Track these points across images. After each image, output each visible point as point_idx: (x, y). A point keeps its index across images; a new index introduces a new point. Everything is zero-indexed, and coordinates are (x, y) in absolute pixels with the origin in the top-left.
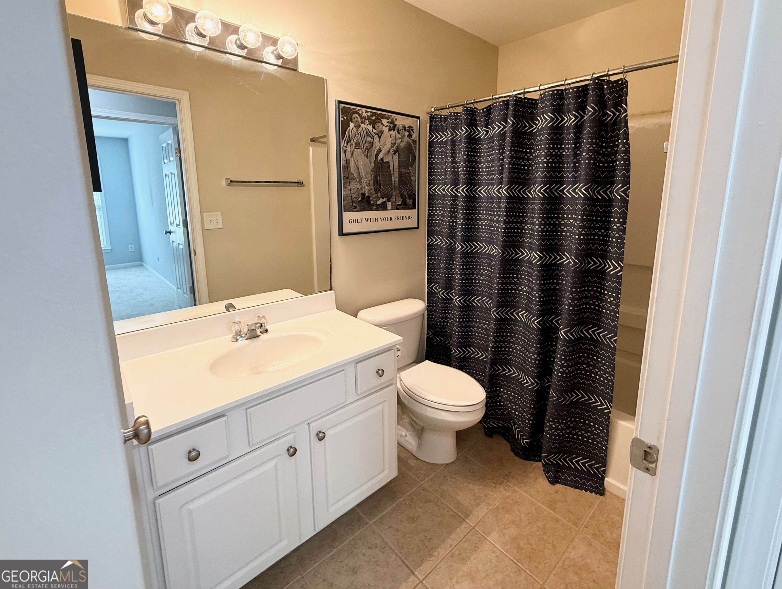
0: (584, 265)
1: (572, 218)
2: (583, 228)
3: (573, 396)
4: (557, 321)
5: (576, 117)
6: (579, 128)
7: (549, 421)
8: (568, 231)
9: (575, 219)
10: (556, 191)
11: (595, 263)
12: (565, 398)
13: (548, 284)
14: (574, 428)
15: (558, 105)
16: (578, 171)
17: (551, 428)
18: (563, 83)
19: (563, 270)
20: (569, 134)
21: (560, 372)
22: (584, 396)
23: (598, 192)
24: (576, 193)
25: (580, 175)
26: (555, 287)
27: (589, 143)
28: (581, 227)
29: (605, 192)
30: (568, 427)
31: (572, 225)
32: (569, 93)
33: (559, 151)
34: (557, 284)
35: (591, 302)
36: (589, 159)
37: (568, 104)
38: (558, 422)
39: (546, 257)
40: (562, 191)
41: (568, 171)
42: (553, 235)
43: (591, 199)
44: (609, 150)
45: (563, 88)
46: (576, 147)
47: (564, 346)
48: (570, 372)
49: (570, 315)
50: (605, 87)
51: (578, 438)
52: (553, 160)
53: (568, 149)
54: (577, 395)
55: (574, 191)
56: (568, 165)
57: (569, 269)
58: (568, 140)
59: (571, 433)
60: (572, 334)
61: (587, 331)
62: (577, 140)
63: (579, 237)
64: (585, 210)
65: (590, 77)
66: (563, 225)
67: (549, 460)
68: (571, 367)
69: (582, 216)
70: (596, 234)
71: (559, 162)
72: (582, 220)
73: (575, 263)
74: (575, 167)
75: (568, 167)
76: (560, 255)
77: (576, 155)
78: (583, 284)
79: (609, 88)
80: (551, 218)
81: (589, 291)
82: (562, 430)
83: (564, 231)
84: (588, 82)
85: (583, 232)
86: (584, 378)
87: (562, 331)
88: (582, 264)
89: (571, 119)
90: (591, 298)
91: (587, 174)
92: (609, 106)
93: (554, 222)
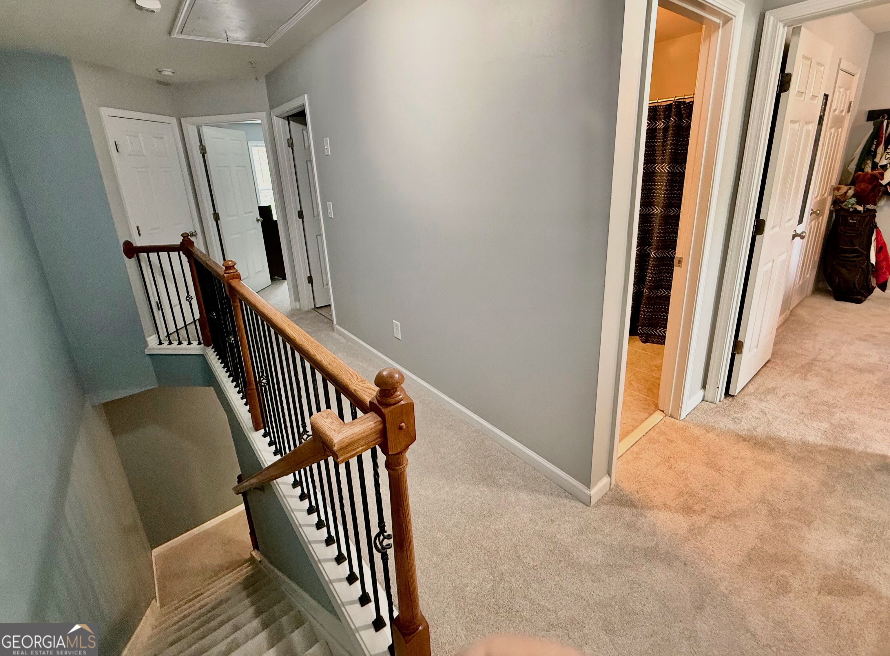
0: (667, 213)
1: (660, 185)
2: (667, 190)
3: (658, 292)
4: (649, 250)
5: (664, 123)
6: (666, 130)
7: (643, 308)
8: (658, 193)
9: (662, 185)
10: (650, 168)
11: (674, 211)
12: (653, 293)
13: (644, 226)
14: (658, 312)
15: (653, 115)
16: (665, 156)
17: (644, 311)
18: (656, 101)
19: (653, 217)
20: (660, 133)
21: (651, 277)
22: (665, 293)
23: (677, 168)
24: (663, 169)
25: (665, 159)
26: (648, 228)
27: (671, 140)
28: (665, 190)
29: (681, 168)
30: (655, 311)
31: (660, 189)
32: (660, 108)
33: (653, 143)
34: (650, 226)
35: (671, 235)
36: (671, 149)
37: (660, 115)
38: (649, 308)
39: (643, 210)
40: (655, 168)
41: (659, 156)
42: (648, 196)
43: (672, 172)
44: (684, 143)
45: (657, 104)
46: (664, 141)
47: (654, 261)
48: (656, 277)
49: (657, 243)
50: (682, 106)
51: (661, 318)
52: (649, 149)
53: (659, 142)
54: (661, 292)
55: (662, 168)
56: (659, 152)
57: (657, 216)
58: (659, 136)
59: (656, 315)
60: (658, 254)
61: (668, 253)
62: (665, 137)
63: (664, 196)
64: (668, 179)
65: (673, 99)
66: (654, 189)
67: (642, 330)
68: (657, 274)
69: (666, 183)
70: (675, 194)
71: (653, 150)
72: (666, 186)
73: (662, 211)
74: (663, 153)
75: (658, 153)
76: (652, 209)
77: (663, 146)
78: (666, 225)
79: (684, 107)
80: (648, 185)
81: (670, 229)
82: (650, 312)
83: (655, 193)
84: (672, 102)
85: (667, 193)
86: (665, 282)
87: (652, 253)
88: (665, 212)
89: (661, 124)
90: (671, 233)
91: (670, 158)
92: (684, 118)
93: (649, 188)
